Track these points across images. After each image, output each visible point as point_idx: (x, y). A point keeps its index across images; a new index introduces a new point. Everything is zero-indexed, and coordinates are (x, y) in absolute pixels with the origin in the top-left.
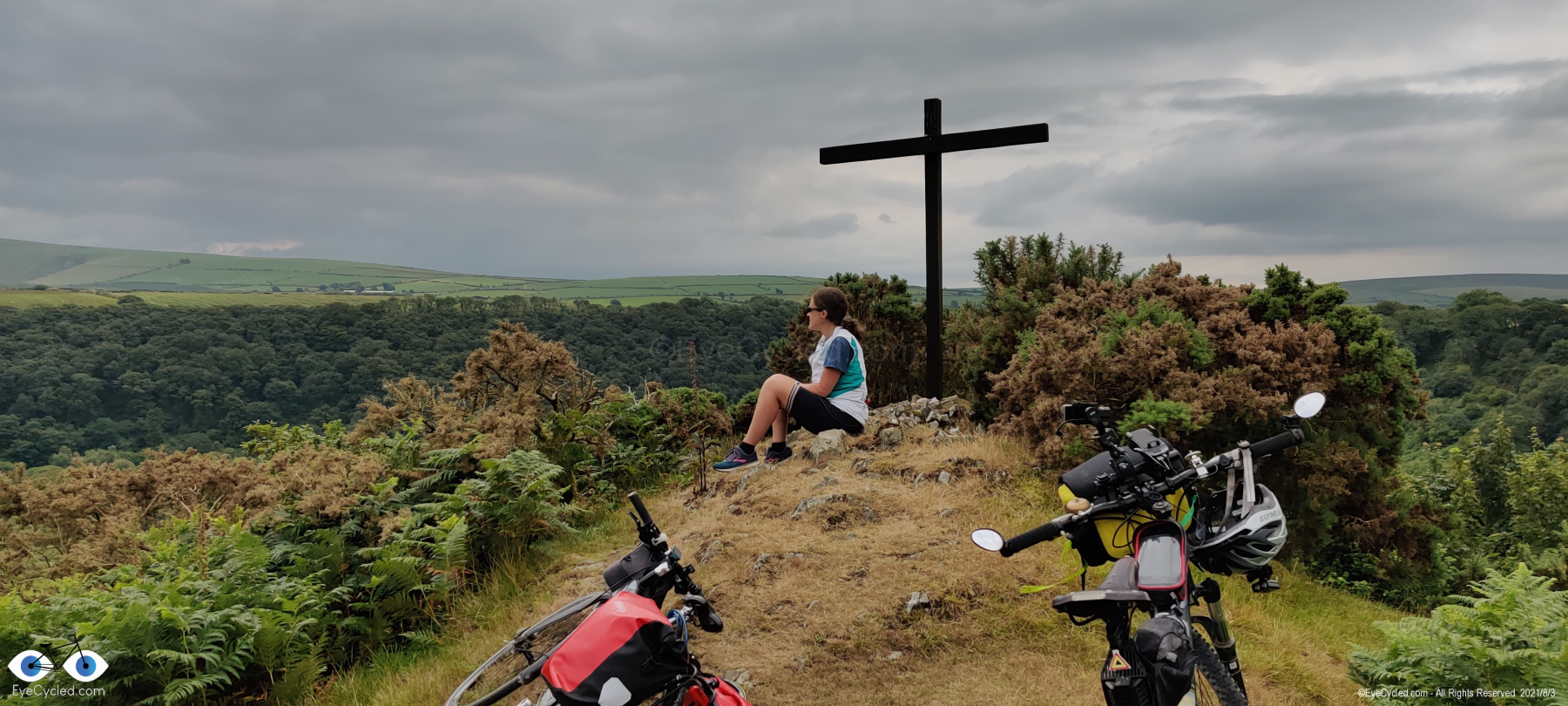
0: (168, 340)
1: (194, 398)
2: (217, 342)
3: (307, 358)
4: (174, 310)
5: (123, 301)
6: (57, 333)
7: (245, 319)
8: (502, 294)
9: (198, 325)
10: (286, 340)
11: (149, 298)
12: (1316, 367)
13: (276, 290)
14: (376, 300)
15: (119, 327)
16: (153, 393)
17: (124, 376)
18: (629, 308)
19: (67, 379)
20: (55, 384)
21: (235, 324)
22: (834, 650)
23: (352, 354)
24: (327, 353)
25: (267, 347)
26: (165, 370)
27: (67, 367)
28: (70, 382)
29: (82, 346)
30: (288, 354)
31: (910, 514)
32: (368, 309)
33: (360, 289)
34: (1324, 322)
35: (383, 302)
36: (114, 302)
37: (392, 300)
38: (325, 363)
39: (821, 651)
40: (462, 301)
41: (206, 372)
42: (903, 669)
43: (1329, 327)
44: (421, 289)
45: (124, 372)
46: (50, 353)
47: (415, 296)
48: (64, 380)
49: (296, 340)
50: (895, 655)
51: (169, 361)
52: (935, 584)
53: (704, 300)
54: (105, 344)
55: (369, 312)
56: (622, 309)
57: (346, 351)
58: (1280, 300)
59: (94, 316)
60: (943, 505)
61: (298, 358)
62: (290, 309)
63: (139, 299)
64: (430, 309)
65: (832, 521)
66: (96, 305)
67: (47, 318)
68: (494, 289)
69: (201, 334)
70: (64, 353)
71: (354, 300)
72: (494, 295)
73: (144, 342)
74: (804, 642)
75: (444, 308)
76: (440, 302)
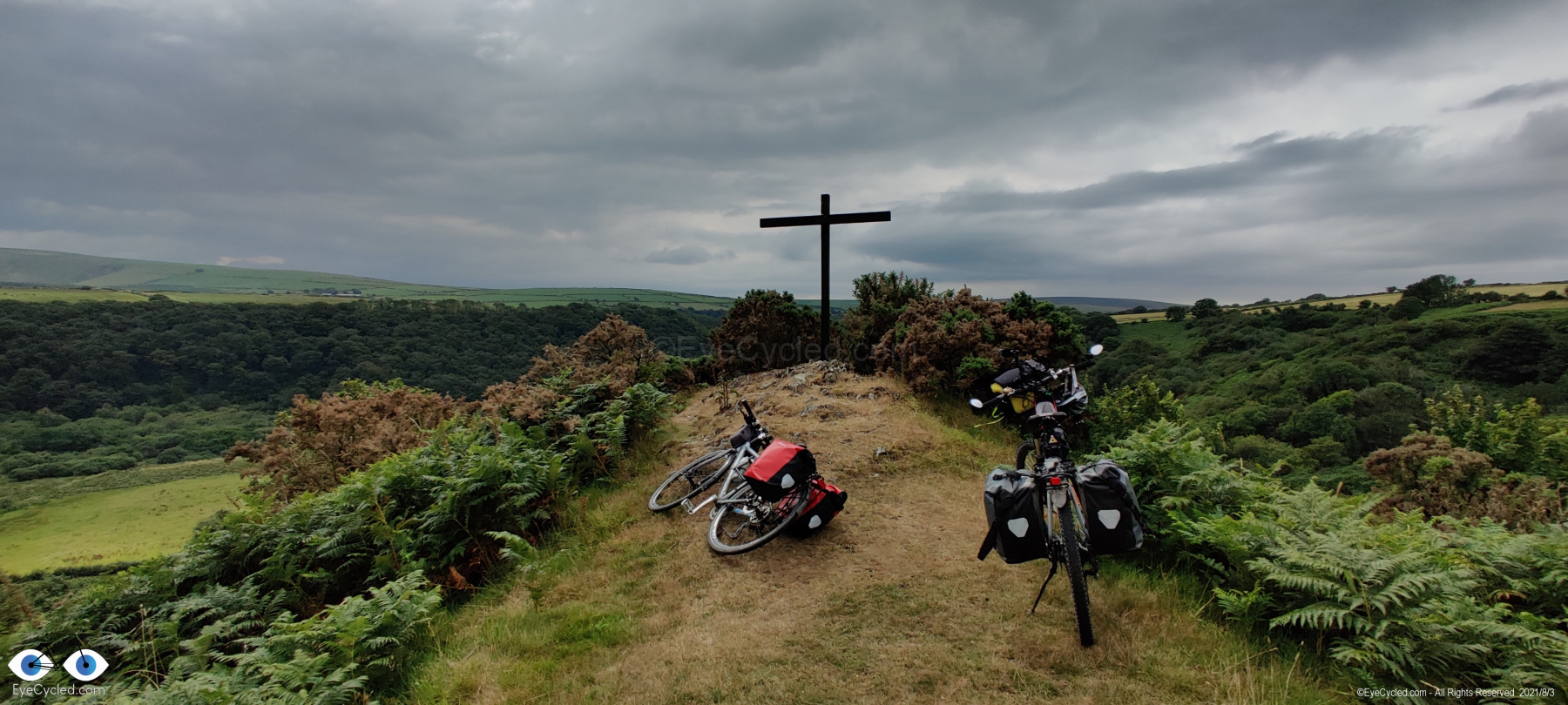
0: (188, 327)
1: (208, 369)
2: (226, 329)
3: (295, 341)
4: (193, 305)
5: (152, 298)
6: (101, 321)
7: (247, 312)
8: (441, 298)
9: (212, 317)
10: (280, 327)
11: (173, 297)
12: (1043, 342)
13: (270, 292)
14: (348, 301)
15: (150, 317)
16: (176, 365)
17: (154, 353)
18: (533, 309)
19: (109, 354)
20: (100, 358)
21: (240, 316)
22: (849, 473)
23: (330, 338)
24: (311, 338)
25: (264, 333)
26: (186, 348)
27: (109, 346)
28: (111, 356)
29: (120, 330)
30: (281, 338)
31: (860, 414)
32: (343, 307)
33: (335, 293)
34: (1046, 320)
35: (354, 302)
36: (146, 299)
37: (361, 301)
38: (309, 345)
39: (843, 474)
40: (413, 302)
41: (219, 351)
42: (882, 481)
43: (1048, 322)
44: (381, 294)
45: (154, 350)
46: (95, 335)
47: (377, 298)
48: (106, 356)
49: (287, 328)
50: (877, 475)
51: (189, 342)
52: (887, 444)
53: (586, 304)
54: (139, 330)
55: (344, 309)
56: (528, 309)
57: (326, 336)
58: (1022, 309)
59: (130, 309)
60: (878, 409)
61: (289, 341)
62: (284, 306)
63: (165, 297)
64: (389, 308)
65: (823, 417)
66: (132, 301)
67: (93, 311)
68: (435, 294)
69: (213, 322)
70: (106, 335)
71: (332, 301)
72: (434, 299)
73: (170, 329)
74: (833, 470)
75: (399, 307)
76: (396, 303)
